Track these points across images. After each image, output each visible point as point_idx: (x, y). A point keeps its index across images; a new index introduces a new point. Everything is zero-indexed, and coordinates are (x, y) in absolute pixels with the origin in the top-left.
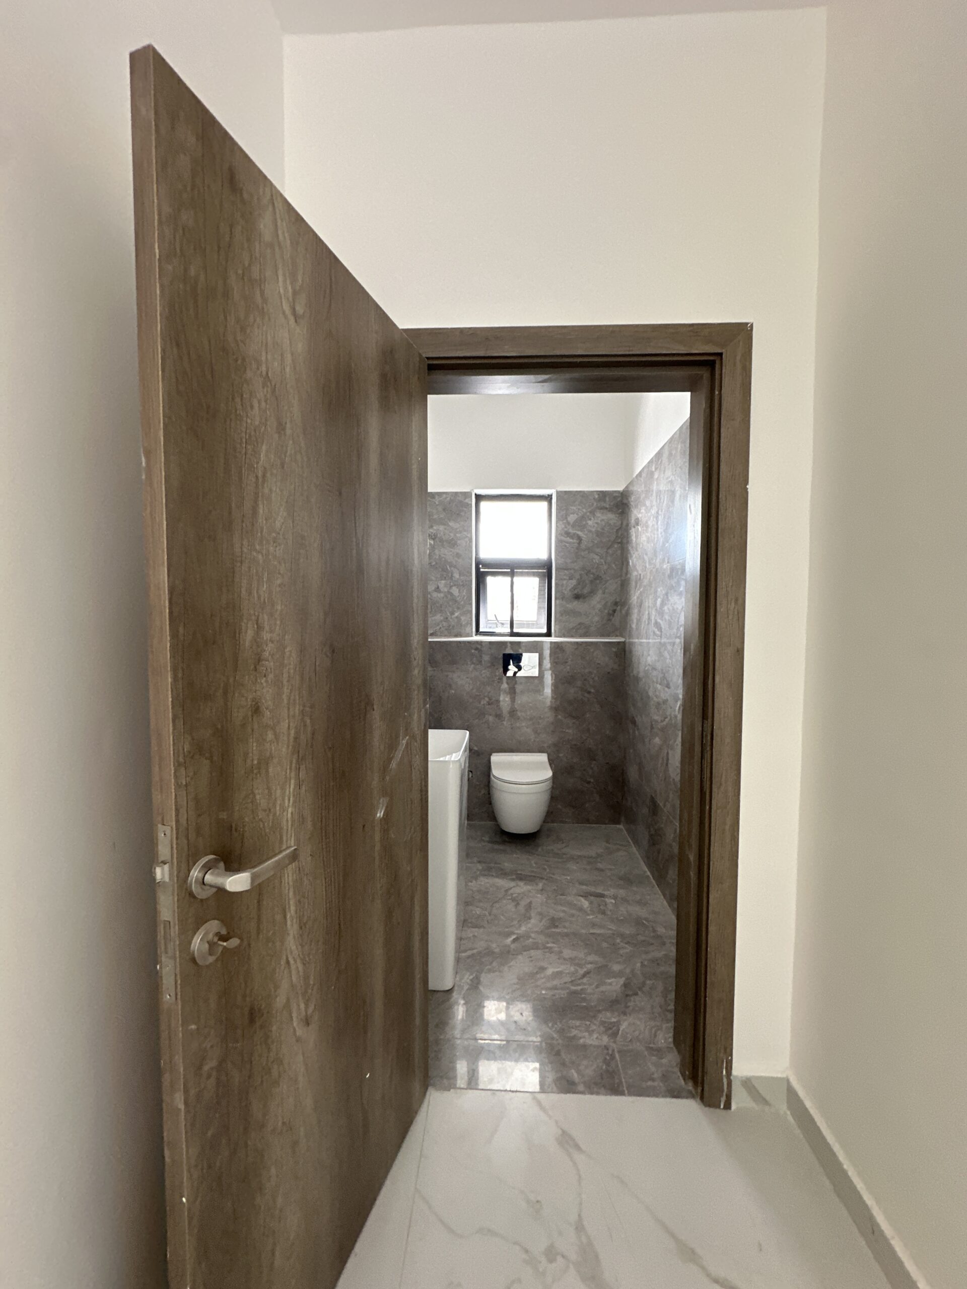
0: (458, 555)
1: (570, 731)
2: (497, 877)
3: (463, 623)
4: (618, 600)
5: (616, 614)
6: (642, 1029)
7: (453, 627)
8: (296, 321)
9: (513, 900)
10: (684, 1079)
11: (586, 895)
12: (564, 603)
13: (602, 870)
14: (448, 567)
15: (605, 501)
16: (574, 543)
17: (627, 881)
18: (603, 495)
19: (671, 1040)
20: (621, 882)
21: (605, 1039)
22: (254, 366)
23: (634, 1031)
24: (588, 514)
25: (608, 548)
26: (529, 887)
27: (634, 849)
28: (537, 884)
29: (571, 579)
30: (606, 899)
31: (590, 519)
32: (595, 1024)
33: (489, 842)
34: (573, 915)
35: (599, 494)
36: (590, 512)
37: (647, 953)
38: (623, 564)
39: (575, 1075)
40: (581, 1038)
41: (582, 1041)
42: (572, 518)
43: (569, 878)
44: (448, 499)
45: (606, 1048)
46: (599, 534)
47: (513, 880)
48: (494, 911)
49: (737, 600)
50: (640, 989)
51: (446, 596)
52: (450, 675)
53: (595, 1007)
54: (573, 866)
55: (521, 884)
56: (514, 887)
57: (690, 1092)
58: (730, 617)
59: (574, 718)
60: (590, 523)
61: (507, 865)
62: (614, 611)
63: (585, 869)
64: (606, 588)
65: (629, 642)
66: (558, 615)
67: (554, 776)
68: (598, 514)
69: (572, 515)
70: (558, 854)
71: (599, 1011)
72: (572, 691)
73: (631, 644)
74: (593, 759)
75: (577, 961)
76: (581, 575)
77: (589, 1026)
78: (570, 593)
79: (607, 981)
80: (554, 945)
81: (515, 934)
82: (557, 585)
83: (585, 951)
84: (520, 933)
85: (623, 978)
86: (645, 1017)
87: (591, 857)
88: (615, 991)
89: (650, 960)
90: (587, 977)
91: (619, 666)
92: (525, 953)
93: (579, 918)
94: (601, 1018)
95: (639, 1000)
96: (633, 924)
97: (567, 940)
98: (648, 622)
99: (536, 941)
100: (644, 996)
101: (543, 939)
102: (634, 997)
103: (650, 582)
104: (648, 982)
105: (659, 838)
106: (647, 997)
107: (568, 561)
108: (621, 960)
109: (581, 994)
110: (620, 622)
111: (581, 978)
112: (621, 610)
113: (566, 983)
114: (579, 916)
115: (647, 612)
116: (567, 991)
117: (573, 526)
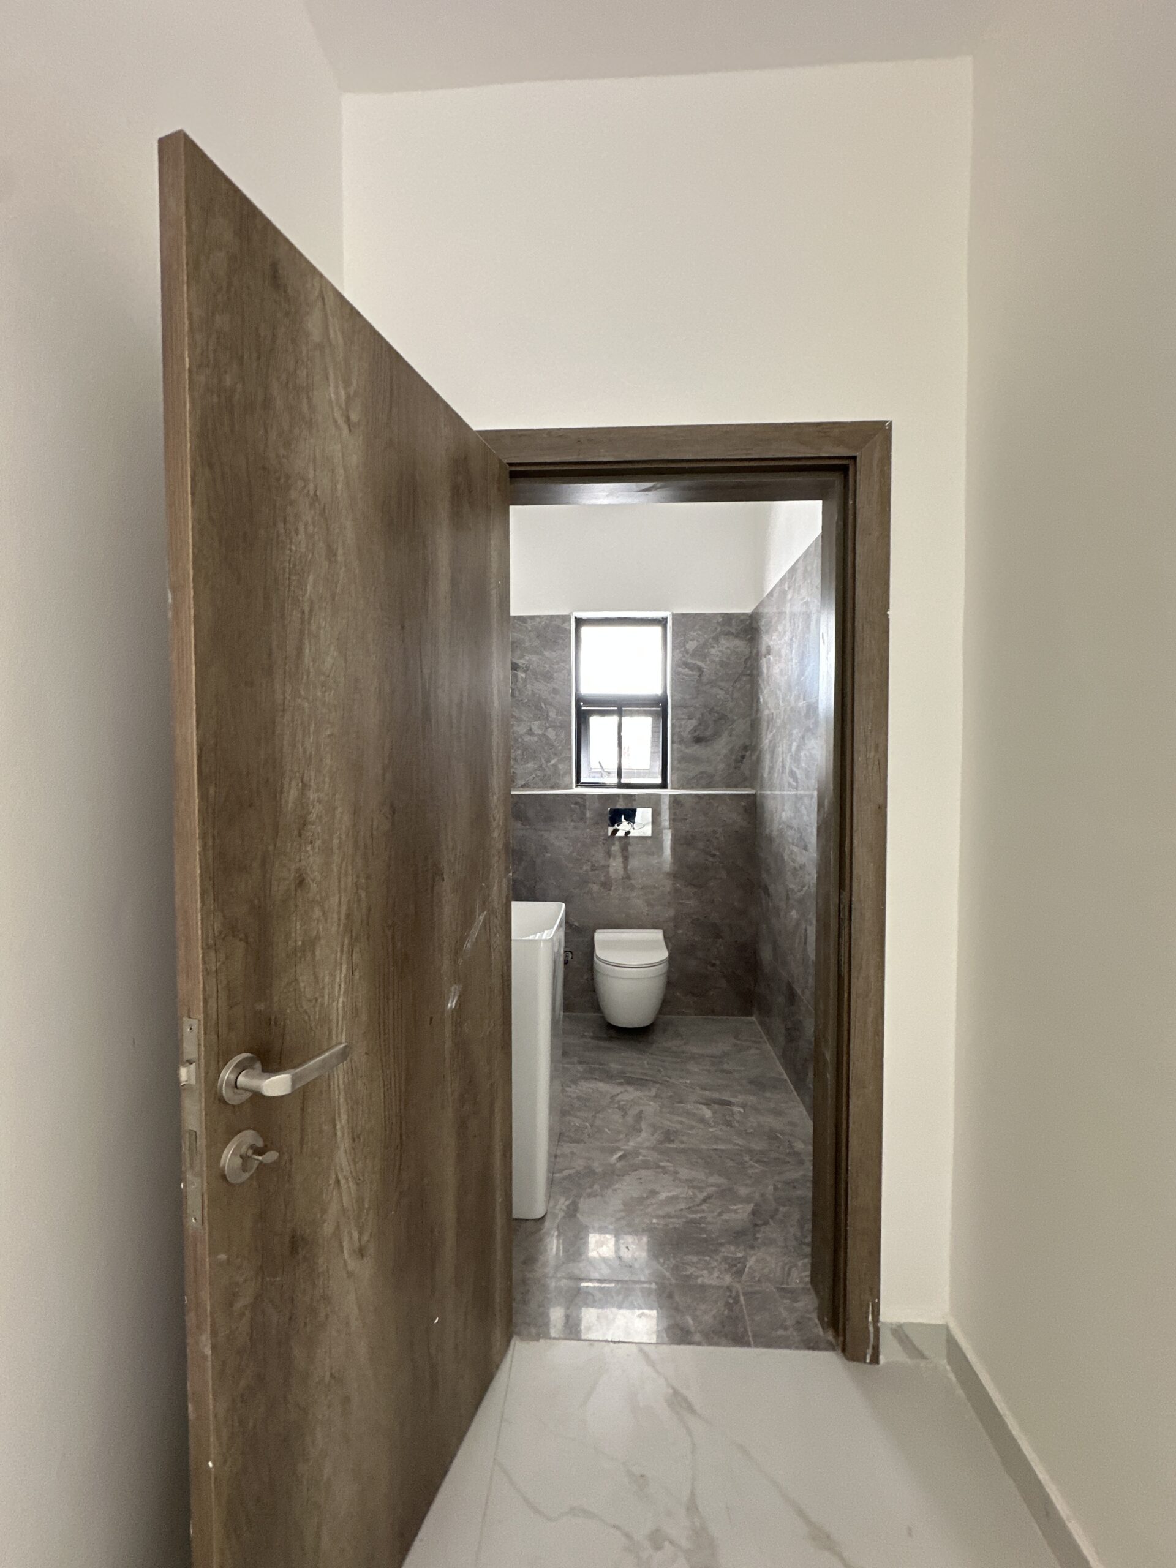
0: (555, 691)
1: (691, 903)
2: (601, 1081)
3: (562, 773)
4: (747, 744)
5: (745, 761)
6: (773, 1266)
7: (550, 777)
8: (350, 430)
9: (620, 1108)
10: (823, 1328)
11: (708, 1103)
12: (683, 748)
13: (729, 1072)
14: (543, 705)
15: (730, 625)
16: (693, 675)
17: (759, 1085)
18: (728, 618)
19: (808, 1279)
20: (752, 1087)
21: (728, 1279)
22: (300, 484)
23: (763, 1269)
24: (711, 640)
25: (735, 682)
26: (639, 1094)
27: (768, 1047)
28: (650, 1089)
29: (690, 718)
30: (733, 1108)
31: (713, 647)
32: (717, 1261)
33: (592, 1038)
34: (692, 1127)
35: (723, 617)
36: (713, 638)
37: (780, 1173)
38: (753, 701)
39: (691, 1322)
40: (698, 1277)
41: (699, 1281)
42: (691, 646)
44: (543, 624)
45: (729, 1289)
46: (722, 664)
47: (621, 1084)
48: (598, 1123)
49: (877, 746)
50: (772, 1217)
51: (540, 740)
52: (546, 835)
53: (717, 1239)
54: (693, 1067)
55: (630, 1089)
56: (621, 1093)
57: (830, 1343)
58: (870, 768)
59: (695, 886)
60: (713, 651)
61: (614, 1067)
62: (743, 757)
63: (708, 1071)
64: (732, 729)
65: (761, 794)
66: (676, 763)
67: (671, 959)
68: (723, 641)
69: (690, 642)
70: (675, 1052)
71: (722, 1245)
72: (693, 854)
73: (763, 796)
74: (718, 936)
75: (695, 1183)
76: (702, 714)
77: (708, 1263)
78: (689, 736)
79: (732, 1207)
80: (668, 1164)
81: (622, 1150)
82: (673, 726)
83: (706, 1171)
84: (627, 1150)
85: (752, 1204)
86: (776, 1251)
87: (716, 1056)
88: (742, 1220)
89: (784, 1182)
90: (708, 1203)
91: (750, 823)
92: (633, 1173)
93: (700, 1130)
94: (724, 1252)
95: (770, 1231)
96: (765, 1138)
97: (684, 1157)
98: (783, 771)
99: (647, 1158)
100: (777, 1226)
101: (655, 1156)
102: (764, 1226)
103: (784, 723)
104: (781, 1209)
105: (797, 1033)
106: (780, 1227)
107: (687, 697)
108: (749, 1182)
109: (699, 1224)
110: (750, 770)
111: (700, 1204)
112: (751, 756)
113: (682, 1209)
114: (699, 1128)
115: (781, 758)
116: (683, 1220)
117: (693, 655)
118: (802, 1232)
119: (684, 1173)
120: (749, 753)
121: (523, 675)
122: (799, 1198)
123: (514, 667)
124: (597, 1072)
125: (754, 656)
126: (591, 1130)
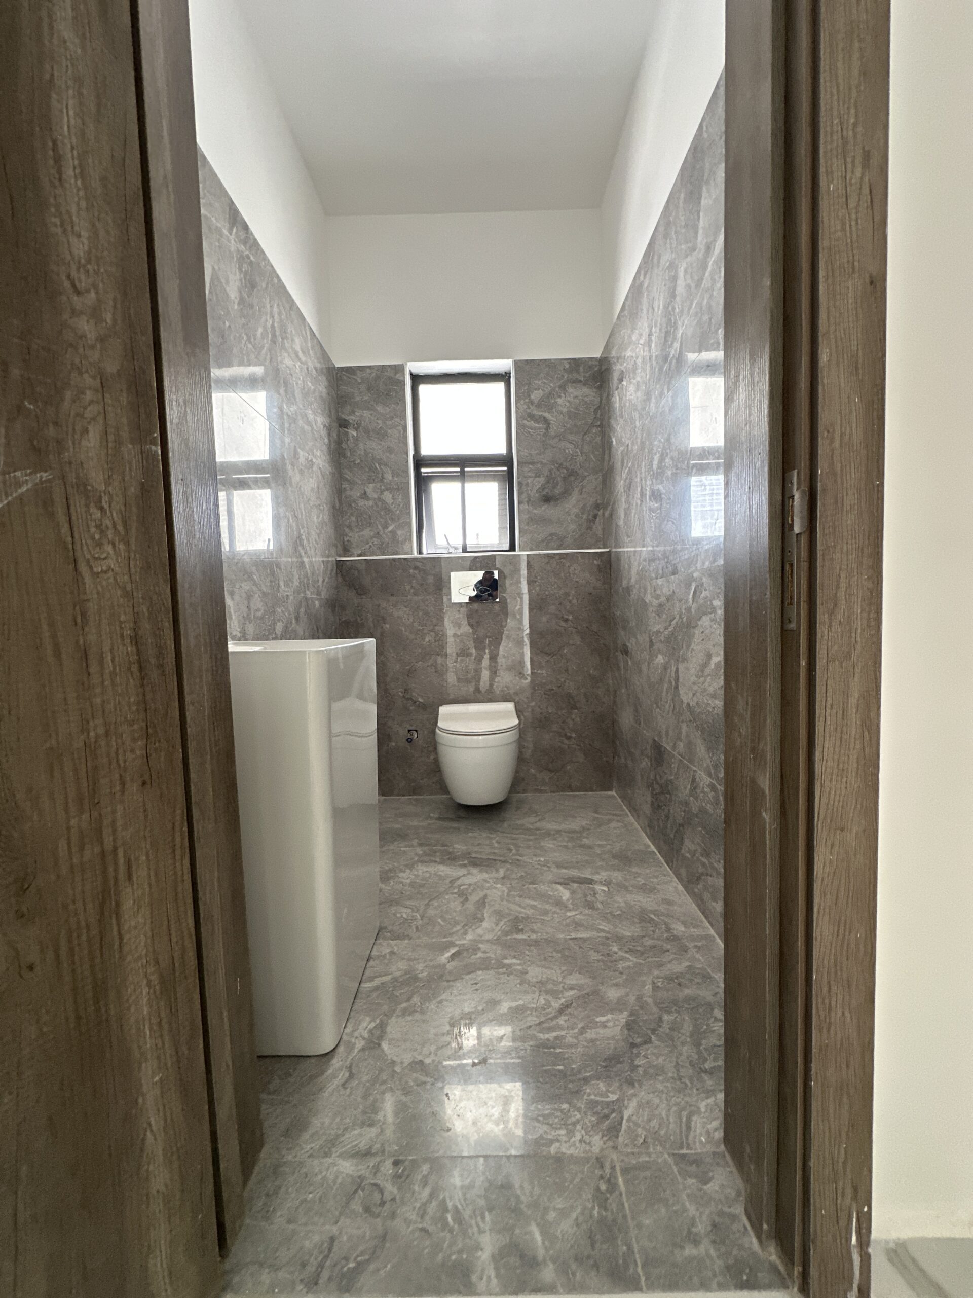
1: (545, 672)
2: (440, 863)
3: (400, 539)
4: (598, 502)
5: (597, 520)
6: (664, 1114)
7: (387, 543)
9: (461, 894)
11: (565, 882)
12: (531, 508)
13: (590, 847)
14: (377, 465)
15: (578, 372)
16: (540, 428)
17: (624, 859)
18: (575, 364)
19: (719, 1135)
20: (616, 862)
21: (597, 1142)
24: (557, 389)
25: (585, 434)
26: (485, 875)
27: (631, 819)
28: (497, 871)
29: (538, 476)
30: (596, 887)
31: (560, 397)
32: (579, 1110)
33: (439, 819)
34: (546, 912)
35: (570, 363)
36: (560, 387)
37: (660, 966)
38: (604, 453)
40: (551, 1142)
41: (553, 1150)
42: (536, 396)
43: (542, 859)
44: (373, 375)
45: (600, 1162)
46: (572, 415)
47: (464, 866)
48: (431, 912)
51: (376, 504)
52: (384, 605)
53: (579, 1072)
54: (548, 844)
55: (475, 871)
56: (464, 875)
59: (547, 654)
60: (559, 401)
61: (459, 847)
62: (595, 516)
63: (566, 847)
64: (583, 487)
65: (616, 553)
66: (523, 525)
67: (521, 730)
68: (570, 390)
69: (536, 392)
70: (529, 829)
71: (586, 1080)
72: (544, 619)
73: (618, 553)
74: (574, 707)
75: (550, 986)
76: (550, 471)
77: (566, 1114)
78: (537, 495)
79: (598, 1020)
80: (514, 961)
81: (456, 945)
82: (520, 483)
83: (563, 968)
84: (463, 945)
85: (625, 1013)
86: (667, 1087)
87: (574, 832)
88: (613, 1038)
89: (666, 978)
90: (566, 1014)
91: (604, 583)
92: (467, 977)
93: (556, 915)
94: (589, 1095)
95: (653, 1054)
96: (636, 920)
97: (535, 951)
98: (642, 501)
99: (488, 955)
100: (662, 1045)
101: (498, 952)
102: (646, 1046)
103: (643, 443)
104: (666, 1017)
105: (668, 796)
106: (667, 1046)
107: (534, 452)
108: (620, 980)
109: (554, 1048)
110: (603, 529)
111: (556, 1017)
112: (603, 514)
113: (530, 1027)
114: (555, 912)
115: (639, 489)
116: (531, 1043)
117: (539, 406)
118: (699, 1053)
119: (535, 973)
120: (601, 511)
121: (355, 434)
122: (688, 999)
123: (343, 424)
124: (438, 854)
125: (604, 401)
126: (420, 922)
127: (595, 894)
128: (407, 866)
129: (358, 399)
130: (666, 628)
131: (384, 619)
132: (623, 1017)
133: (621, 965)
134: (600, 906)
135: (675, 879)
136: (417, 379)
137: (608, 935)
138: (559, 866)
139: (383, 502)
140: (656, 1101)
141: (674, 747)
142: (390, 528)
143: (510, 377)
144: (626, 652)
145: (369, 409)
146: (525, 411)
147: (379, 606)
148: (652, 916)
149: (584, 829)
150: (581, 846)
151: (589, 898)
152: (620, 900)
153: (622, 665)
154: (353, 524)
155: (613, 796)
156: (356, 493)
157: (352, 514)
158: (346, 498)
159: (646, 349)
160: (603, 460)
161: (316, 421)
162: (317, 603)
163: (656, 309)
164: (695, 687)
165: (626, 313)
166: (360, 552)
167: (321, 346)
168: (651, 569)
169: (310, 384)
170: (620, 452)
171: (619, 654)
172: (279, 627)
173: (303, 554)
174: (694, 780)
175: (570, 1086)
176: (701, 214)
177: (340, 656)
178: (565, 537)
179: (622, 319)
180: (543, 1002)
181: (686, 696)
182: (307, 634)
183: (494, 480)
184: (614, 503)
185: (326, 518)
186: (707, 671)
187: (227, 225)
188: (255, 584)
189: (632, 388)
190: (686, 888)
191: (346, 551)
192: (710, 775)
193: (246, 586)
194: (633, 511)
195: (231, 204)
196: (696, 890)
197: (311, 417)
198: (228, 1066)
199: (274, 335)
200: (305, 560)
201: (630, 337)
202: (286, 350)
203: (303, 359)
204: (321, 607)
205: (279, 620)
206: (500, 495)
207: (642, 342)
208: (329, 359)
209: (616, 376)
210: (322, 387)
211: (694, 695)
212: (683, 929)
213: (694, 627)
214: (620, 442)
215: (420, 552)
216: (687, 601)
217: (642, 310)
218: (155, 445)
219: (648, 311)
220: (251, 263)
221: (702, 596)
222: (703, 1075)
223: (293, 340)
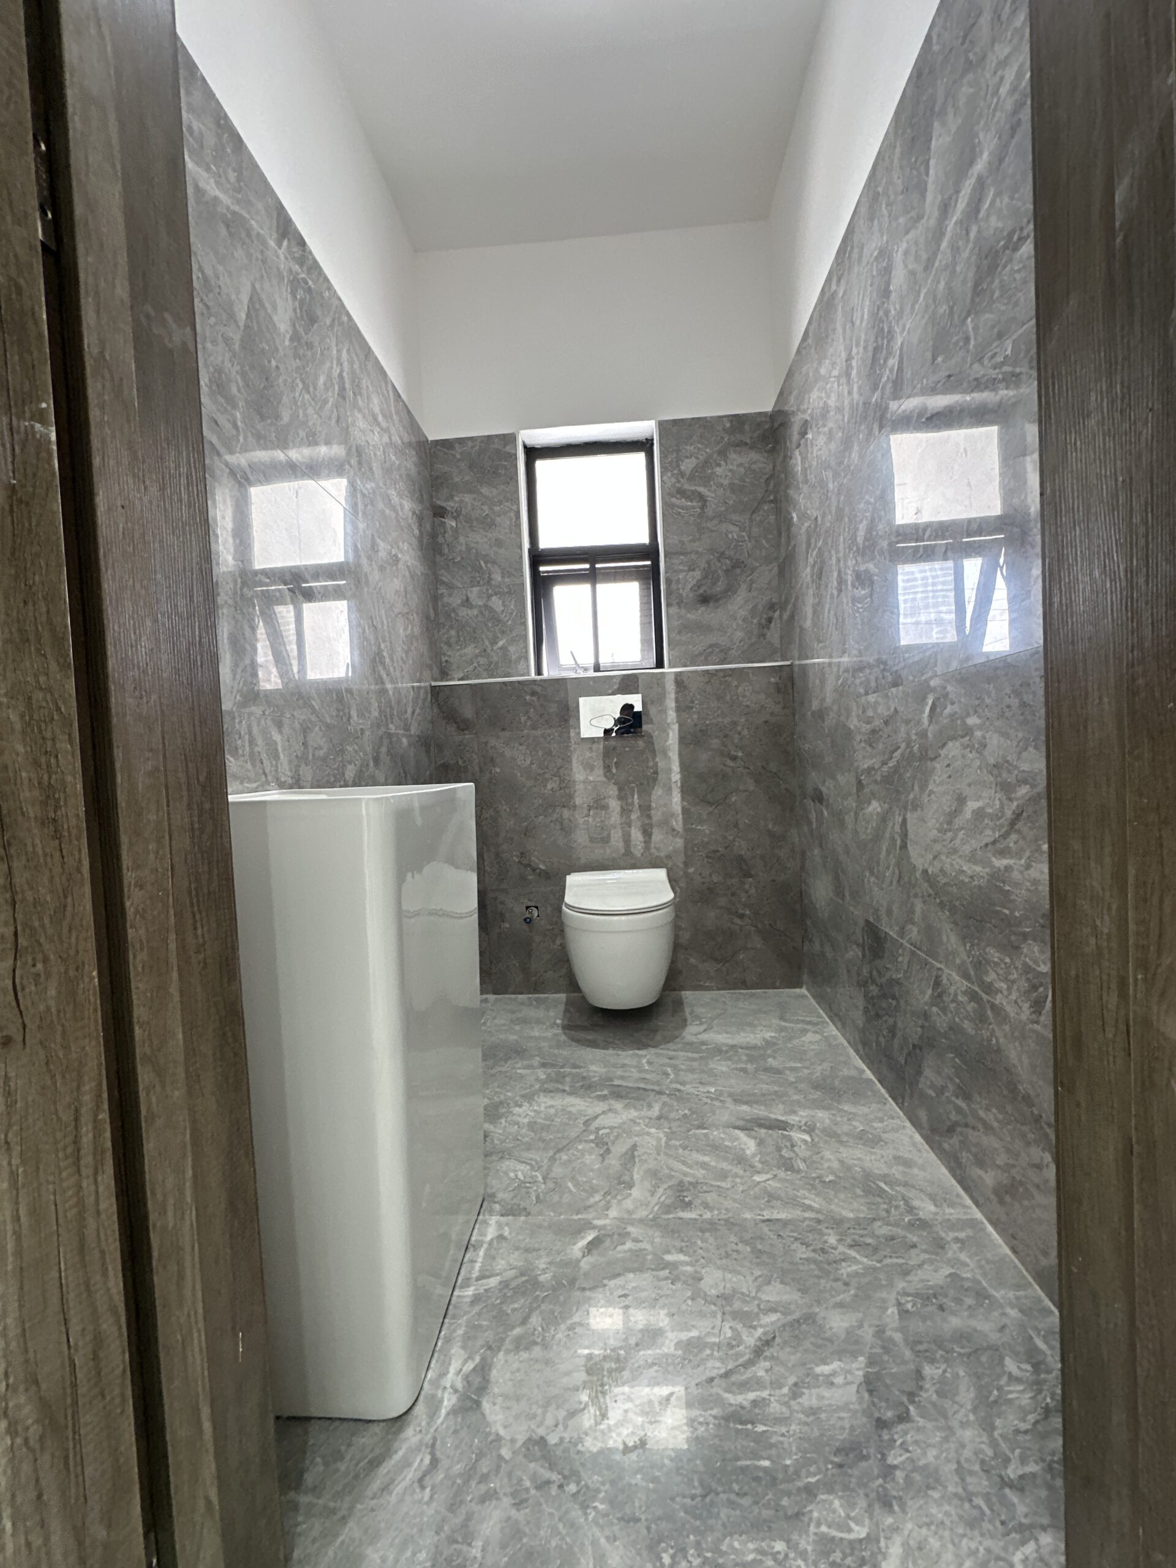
0: (499, 543)
1: (705, 828)
2: (573, 1094)
3: (514, 657)
4: (774, 600)
5: (772, 625)
7: (497, 663)
9: (600, 1142)
11: (749, 1126)
12: (683, 611)
13: (778, 1072)
14: (482, 563)
15: (742, 432)
16: (693, 507)
17: (829, 1091)
18: (738, 421)
20: (817, 1095)
24: (715, 456)
25: (753, 512)
26: (633, 1113)
27: (832, 1029)
28: (650, 1106)
29: (692, 569)
30: (792, 1134)
31: (719, 465)
32: (799, 1552)
34: (723, 1175)
35: (731, 421)
36: (720, 453)
37: (905, 1273)
38: (780, 534)
42: (688, 465)
43: (713, 1090)
44: (476, 448)
46: (736, 489)
47: (603, 1098)
48: (558, 1171)
50: (912, 1397)
51: (481, 613)
52: (493, 742)
53: (797, 1474)
54: (721, 1066)
55: (618, 1105)
59: (710, 803)
60: (719, 471)
61: (595, 1070)
62: (770, 620)
63: (744, 1070)
64: (752, 582)
65: (800, 666)
66: (673, 635)
67: (678, 906)
68: (733, 456)
69: (687, 461)
70: (691, 1044)
72: (704, 756)
73: (804, 669)
74: (748, 875)
75: (737, 1305)
76: (708, 562)
78: (691, 595)
79: (819, 1370)
80: (682, 1257)
81: (594, 1227)
82: (668, 581)
83: (758, 1273)
84: (604, 1227)
85: (861, 1359)
86: (947, 1514)
87: (754, 1047)
88: (845, 1407)
89: (917, 1295)
90: (765, 1359)
91: (784, 707)
92: (612, 1283)
93: (738, 1180)
94: (819, 1524)
95: (916, 1442)
96: (859, 1192)
97: (711, 1240)
98: (840, 591)
99: (639, 1245)
100: (929, 1425)
101: (657, 1240)
102: (900, 1427)
103: (840, 510)
104: (928, 1370)
105: (894, 1003)
106: (938, 1428)
107: (686, 539)
108: (846, 1297)
109: (753, 1423)
110: (782, 638)
111: (751, 1363)
112: (781, 616)
113: (712, 1380)
114: (736, 1175)
115: (835, 574)
116: (714, 1412)
117: (691, 478)
118: (993, 1444)
119: (713, 1280)
120: (777, 613)
121: (454, 524)
122: (961, 1337)
123: (439, 512)
124: (568, 1079)
125: (778, 468)
126: (543, 1186)
127: (793, 1146)
128: (523, 1096)
129: (457, 479)
130: (884, 763)
131: (492, 760)
132: (858, 1367)
133: (846, 1270)
134: (802, 1166)
135: (908, 1124)
136: (533, 454)
137: (821, 1217)
138: (737, 1101)
139: (491, 610)
140: (934, 1543)
141: (902, 932)
142: (501, 644)
143: (652, 444)
144: (819, 798)
145: (471, 492)
146: (673, 485)
147: (486, 743)
148: (882, 1185)
149: (769, 1044)
150: (767, 1070)
151: (786, 1153)
152: (831, 1157)
153: (813, 816)
154: (453, 640)
155: (804, 996)
156: (455, 601)
157: (451, 627)
158: (444, 606)
159: (843, 380)
160: (778, 545)
161: (401, 505)
162: (404, 740)
163: (858, 323)
164: (938, 847)
165: (810, 341)
166: (461, 675)
167: (409, 412)
168: (858, 681)
169: (393, 458)
170: (804, 529)
171: (808, 802)
172: (350, 772)
173: (385, 676)
174: (937, 983)
175: (785, 1502)
176: (932, 163)
177: (416, 805)
178: (730, 649)
179: (804, 352)
180: (729, 1334)
181: (919, 858)
182: (390, 781)
183: (636, 579)
184: (797, 598)
185: (417, 631)
186: (958, 822)
187: (275, 236)
188: (314, 711)
189: (821, 440)
190: (928, 1140)
191: (444, 674)
192: (966, 976)
193: (301, 715)
194: (827, 606)
195: (280, 209)
196: (946, 1146)
197: (395, 500)
198: (208, 1502)
199: (342, 389)
200: (389, 686)
201: (817, 371)
202: (360, 410)
203: (384, 424)
204: (410, 745)
205: (350, 763)
206: (642, 597)
207: (835, 373)
208: (419, 428)
209: (795, 429)
210: (410, 463)
211: (935, 857)
212: (932, 1208)
213: (932, 760)
214: (803, 516)
215: (539, 671)
216: (919, 722)
217: (834, 330)
218: (44, 422)
219: (844, 329)
220: (309, 290)
221: (947, 711)
222: (1007, 1491)
223: (369, 398)
